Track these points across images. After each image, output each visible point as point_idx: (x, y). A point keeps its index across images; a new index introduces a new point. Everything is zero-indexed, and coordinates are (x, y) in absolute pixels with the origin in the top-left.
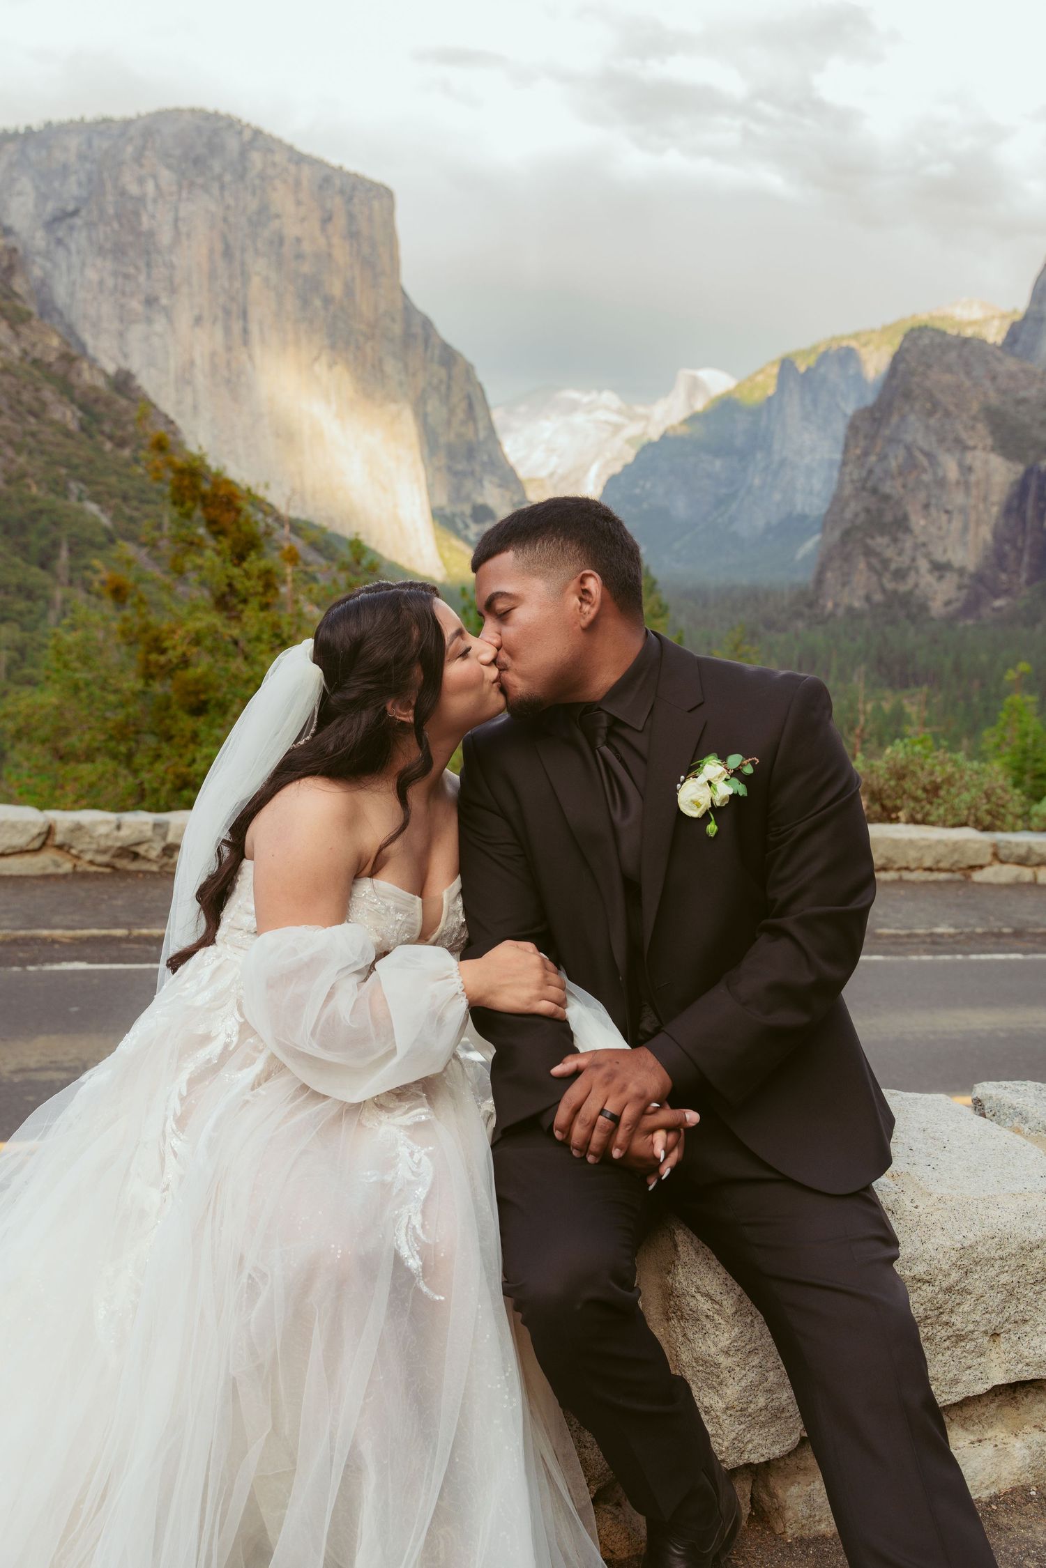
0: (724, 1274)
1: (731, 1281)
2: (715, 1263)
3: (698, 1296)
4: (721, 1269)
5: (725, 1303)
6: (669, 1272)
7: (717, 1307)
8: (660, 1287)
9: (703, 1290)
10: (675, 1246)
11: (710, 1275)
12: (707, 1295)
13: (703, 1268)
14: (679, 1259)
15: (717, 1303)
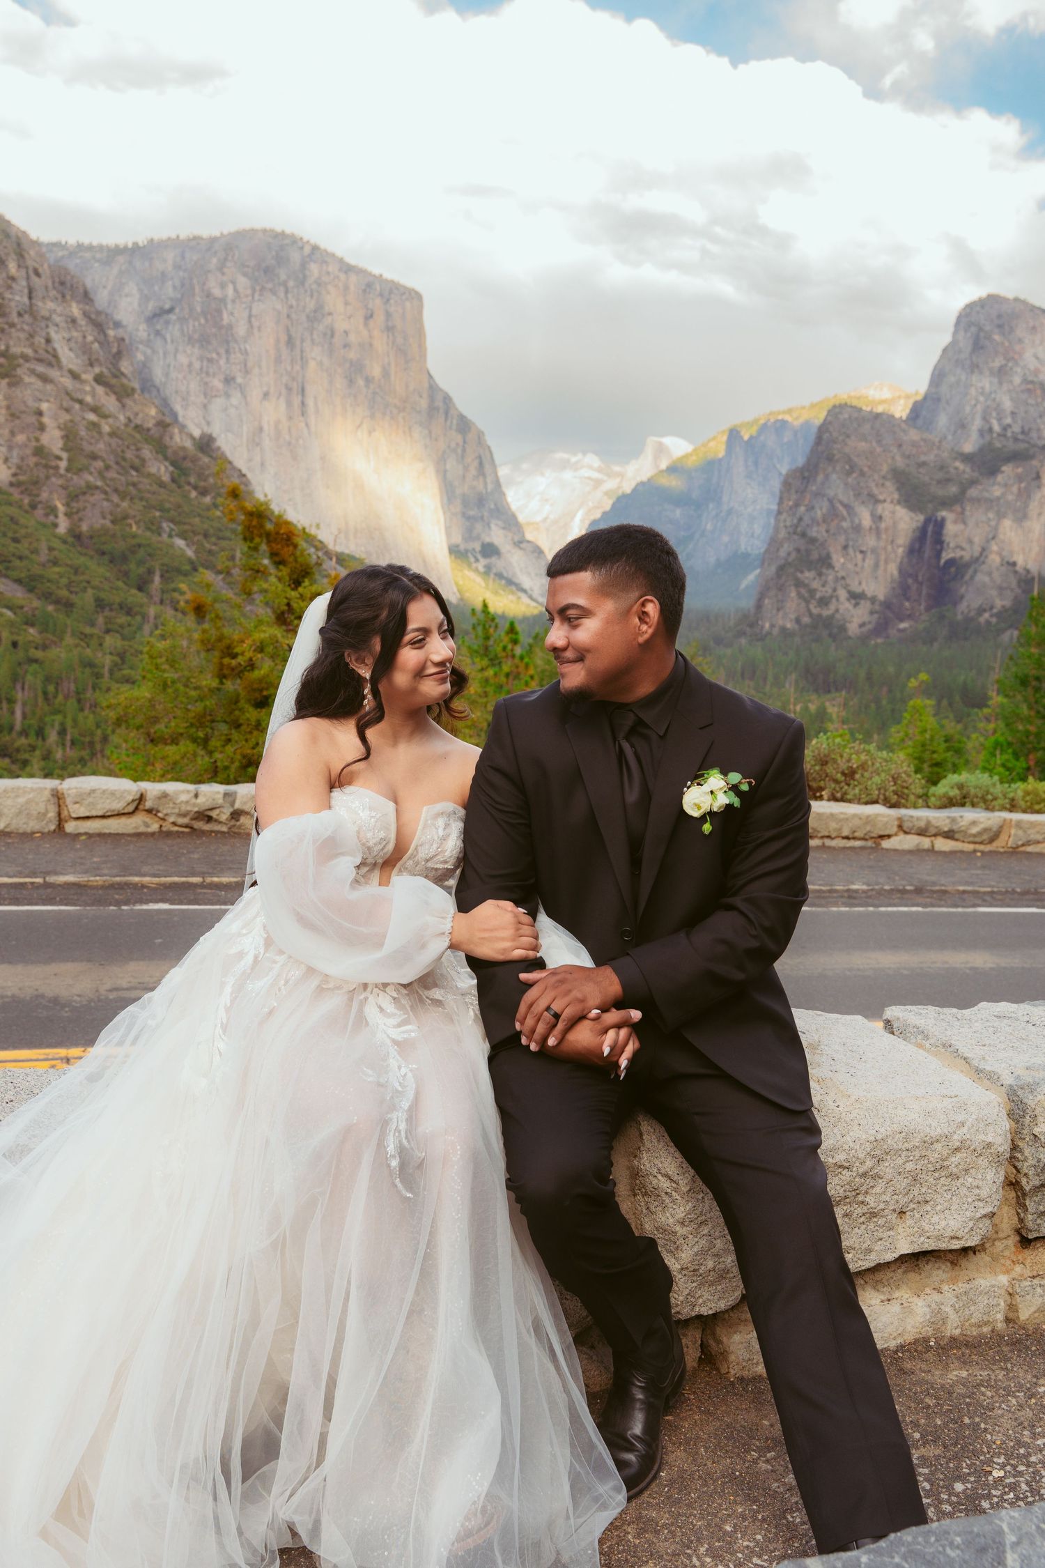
0: (680, 1159)
1: (686, 1165)
2: (673, 1149)
3: (659, 1177)
4: (678, 1154)
5: (681, 1182)
6: (636, 1156)
7: (674, 1185)
8: (628, 1168)
9: (663, 1171)
10: (641, 1134)
11: (670, 1158)
12: (667, 1176)
13: (663, 1153)
14: (644, 1146)
15: (675, 1182)
